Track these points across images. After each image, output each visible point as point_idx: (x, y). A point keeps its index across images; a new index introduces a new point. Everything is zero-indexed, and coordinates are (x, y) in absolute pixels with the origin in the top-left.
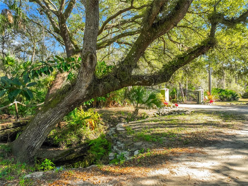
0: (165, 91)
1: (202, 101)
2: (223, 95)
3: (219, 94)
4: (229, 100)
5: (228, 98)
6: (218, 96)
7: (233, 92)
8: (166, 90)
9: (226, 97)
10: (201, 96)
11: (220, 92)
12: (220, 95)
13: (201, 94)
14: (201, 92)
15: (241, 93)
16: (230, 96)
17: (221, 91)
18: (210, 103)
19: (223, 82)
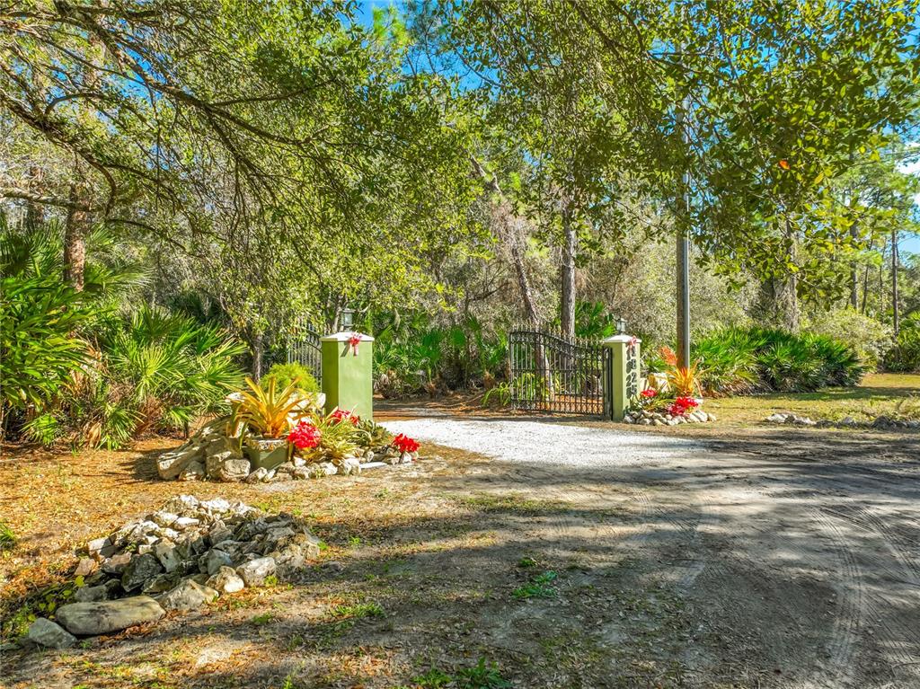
0: (341, 348)
1: (626, 403)
2: (777, 360)
3: (762, 358)
4: (808, 388)
5: (806, 376)
6: (753, 367)
7: (835, 343)
8: (347, 343)
9: (792, 373)
10: (625, 375)
11: (767, 346)
12: (766, 361)
13: (625, 361)
14: (625, 349)
15: (873, 348)
16: (814, 367)
17: (775, 338)
18: (674, 414)
19: (790, 300)
